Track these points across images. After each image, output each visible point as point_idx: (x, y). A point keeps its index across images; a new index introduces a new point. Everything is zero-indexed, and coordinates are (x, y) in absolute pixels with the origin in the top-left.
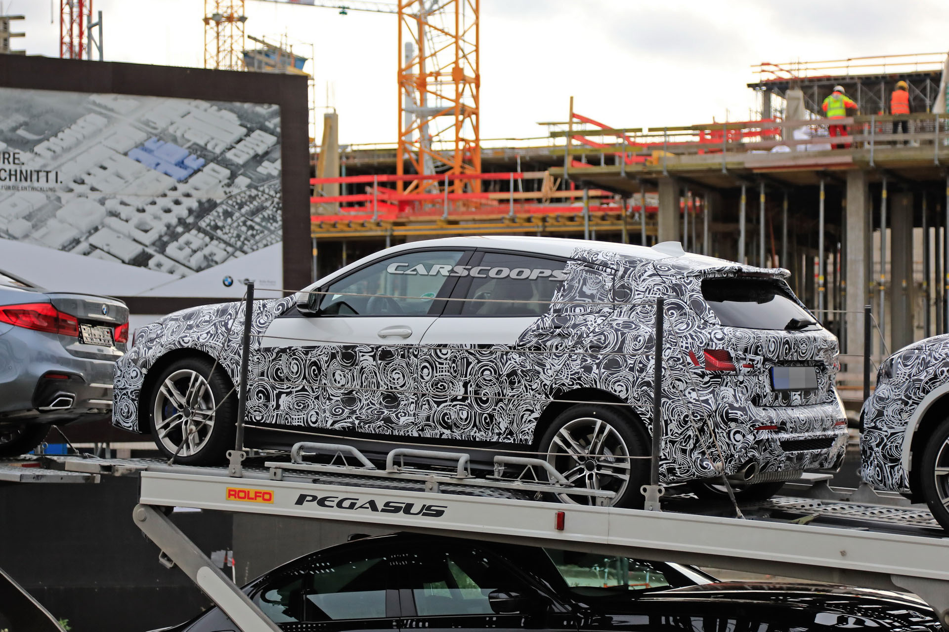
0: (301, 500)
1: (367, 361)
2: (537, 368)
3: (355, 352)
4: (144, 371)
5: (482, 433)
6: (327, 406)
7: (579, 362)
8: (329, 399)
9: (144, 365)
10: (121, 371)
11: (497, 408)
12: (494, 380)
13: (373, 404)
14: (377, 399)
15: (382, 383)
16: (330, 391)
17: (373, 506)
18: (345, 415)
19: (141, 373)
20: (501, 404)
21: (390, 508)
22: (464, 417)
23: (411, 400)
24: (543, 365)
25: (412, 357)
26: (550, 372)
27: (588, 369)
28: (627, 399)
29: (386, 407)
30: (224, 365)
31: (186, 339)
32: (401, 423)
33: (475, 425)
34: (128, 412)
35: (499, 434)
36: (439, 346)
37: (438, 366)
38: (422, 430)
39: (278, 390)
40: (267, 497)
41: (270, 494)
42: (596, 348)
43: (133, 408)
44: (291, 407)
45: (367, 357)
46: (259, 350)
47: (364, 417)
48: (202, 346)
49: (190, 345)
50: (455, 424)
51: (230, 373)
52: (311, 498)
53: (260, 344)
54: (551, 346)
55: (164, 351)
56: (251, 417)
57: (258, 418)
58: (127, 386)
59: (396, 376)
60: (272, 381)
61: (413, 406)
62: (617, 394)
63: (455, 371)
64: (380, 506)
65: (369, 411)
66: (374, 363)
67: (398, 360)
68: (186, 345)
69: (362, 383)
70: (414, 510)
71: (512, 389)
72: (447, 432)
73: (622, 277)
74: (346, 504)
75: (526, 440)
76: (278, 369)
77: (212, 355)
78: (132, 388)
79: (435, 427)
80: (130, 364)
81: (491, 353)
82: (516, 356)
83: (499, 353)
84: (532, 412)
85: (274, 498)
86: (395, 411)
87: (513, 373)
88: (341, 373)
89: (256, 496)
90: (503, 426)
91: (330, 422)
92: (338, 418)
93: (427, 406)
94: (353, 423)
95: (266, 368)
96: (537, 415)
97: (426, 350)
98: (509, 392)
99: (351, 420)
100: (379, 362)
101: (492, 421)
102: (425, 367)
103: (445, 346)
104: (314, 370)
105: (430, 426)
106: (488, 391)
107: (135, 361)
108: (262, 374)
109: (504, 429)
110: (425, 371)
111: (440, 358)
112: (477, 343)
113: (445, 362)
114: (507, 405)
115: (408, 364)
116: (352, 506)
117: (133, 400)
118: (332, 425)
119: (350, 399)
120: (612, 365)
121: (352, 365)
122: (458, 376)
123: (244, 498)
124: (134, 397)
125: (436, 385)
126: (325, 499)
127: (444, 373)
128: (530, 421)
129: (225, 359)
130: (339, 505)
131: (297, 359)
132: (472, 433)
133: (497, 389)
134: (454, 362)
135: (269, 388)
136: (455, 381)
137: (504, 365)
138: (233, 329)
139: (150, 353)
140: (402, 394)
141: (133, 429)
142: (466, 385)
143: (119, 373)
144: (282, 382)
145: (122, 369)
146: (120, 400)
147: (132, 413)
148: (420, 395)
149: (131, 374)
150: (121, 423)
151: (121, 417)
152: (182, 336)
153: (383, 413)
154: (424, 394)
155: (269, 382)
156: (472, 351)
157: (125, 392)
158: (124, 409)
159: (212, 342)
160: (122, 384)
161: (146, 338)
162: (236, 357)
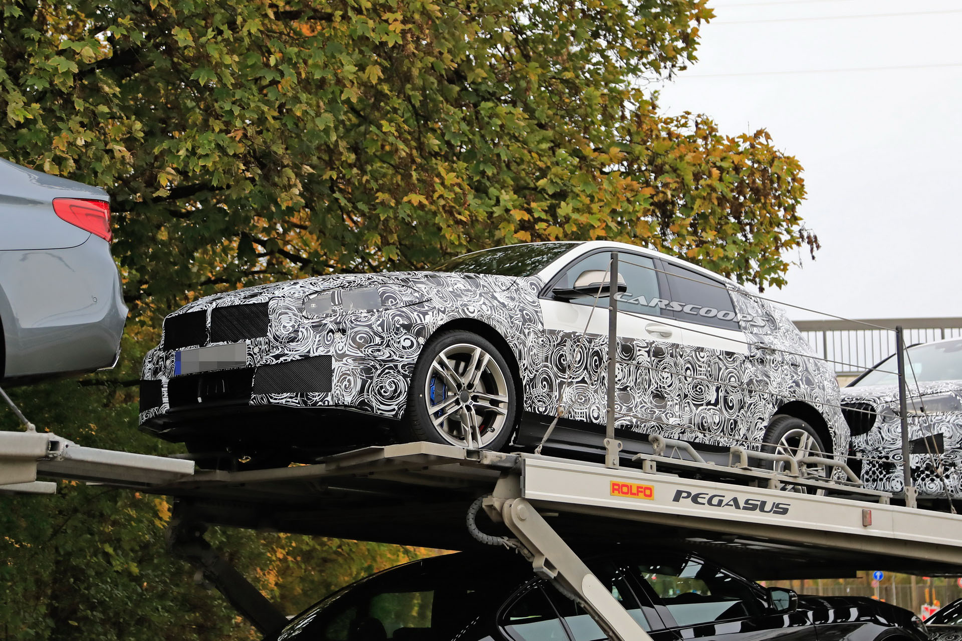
0: (677, 498)
1: (643, 357)
2: (766, 379)
3: (633, 346)
4: (422, 341)
5: (726, 439)
7: (789, 376)
9: (420, 333)
10: (382, 338)
11: (740, 415)
12: (738, 387)
13: (645, 403)
14: (648, 397)
15: (653, 381)
17: (736, 503)
18: (623, 412)
19: (418, 343)
20: (742, 411)
22: (717, 421)
23: (675, 401)
24: (768, 377)
25: (679, 357)
26: (775, 384)
27: (798, 385)
28: (823, 413)
29: (657, 407)
30: (511, 345)
31: (470, 309)
32: (670, 424)
33: (723, 431)
34: (395, 391)
35: (737, 441)
36: (698, 348)
37: (698, 368)
38: (683, 433)
39: (560, 379)
40: (648, 492)
41: (650, 489)
42: (794, 365)
43: (403, 386)
44: (573, 399)
45: (643, 352)
47: (639, 416)
48: (488, 318)
49: (475, 315)
50: (709, 428)
51: (517, 355)
52: (686, 494)
53: (542, 324)
54: (770, 360)
55: (446, 319)
56: (535, 408)
57: (541, 409)
58: (395, 357)
59: (665, 375)
60: (555, 369)
61: (677, 407)
62: (817, 408)
63: (710, 375)
64: (741, 503)
65: (643, 409)
66: (649, 360)
67: (668, 359)
68: (471, 316)
69: (636, 379)
70: (767, 508)
71: (751, 397)
72: (701, 436)
74: (715, 501)
76: (562, 355)
77: (499, 331)
78: (406, 361)
79: (694, 430)
80: (398, 329)
81: (734, 361)
82: (750, 366)
83: (739, 362)
84: (763, 420)
85: (654, 493)
86: (664, 412)
87: (751, 381)
88: (619, 367)
89: (638, 491)
90: (742, 433)
92: (618, 415)
93: (688, 408)
94: (631, 421)
95: (550, 353)
96: (765, 423)
97: (688, 351)
98: (748, 400)
99: (629, 418)
100: (653, 358)
101: (735, 427)
102: (688, 368)
103: (702, 350)
104: (596, 361)
105: (690, 429)
106: (734, 398)
107: (408, 328)
108: (546, 359)
109: (742, 436)
110: (688, 372)
111: (699, 361)
112: (724, 350)
113: (702, 365)
114: (746, 412)
115: (675, 364)
117: (405, 376)
119: (625, 396)
120: (809, 382)
121: (629, 360)
122: (712, 381)
123: (627, 493)
124: (407, 373)
125: (696, 387)
126: (697, 496)
127: (702, 376)
128: (761, 429)
129: (512, 337)
132: (718, 439)
133: (740, 396)
134: (709, 366)
135: (552, 376)
136: (710, 385)
137: (744, 373)
138: (506, 303)
139: (429, 319)
140: (668, 394)
141: (397, 413)
142: (717, 390)
143: (378, 340)
144: (563, 371)
145: (384, 336)
146: (379, 375)
147: (401, 392)
148: (682, 396)
149: (402, 343)
150: (374, 404)
151: (378, 397)
152: (459, 303)
153: (655, 412)
154: (686, 396)
155: (553, 371)
156: (721, 357)
157: (391, 365)
158: (388, 387)
159: (496, 316)
160: (385, 354)
161: (402, 301)
162: (522, 337)
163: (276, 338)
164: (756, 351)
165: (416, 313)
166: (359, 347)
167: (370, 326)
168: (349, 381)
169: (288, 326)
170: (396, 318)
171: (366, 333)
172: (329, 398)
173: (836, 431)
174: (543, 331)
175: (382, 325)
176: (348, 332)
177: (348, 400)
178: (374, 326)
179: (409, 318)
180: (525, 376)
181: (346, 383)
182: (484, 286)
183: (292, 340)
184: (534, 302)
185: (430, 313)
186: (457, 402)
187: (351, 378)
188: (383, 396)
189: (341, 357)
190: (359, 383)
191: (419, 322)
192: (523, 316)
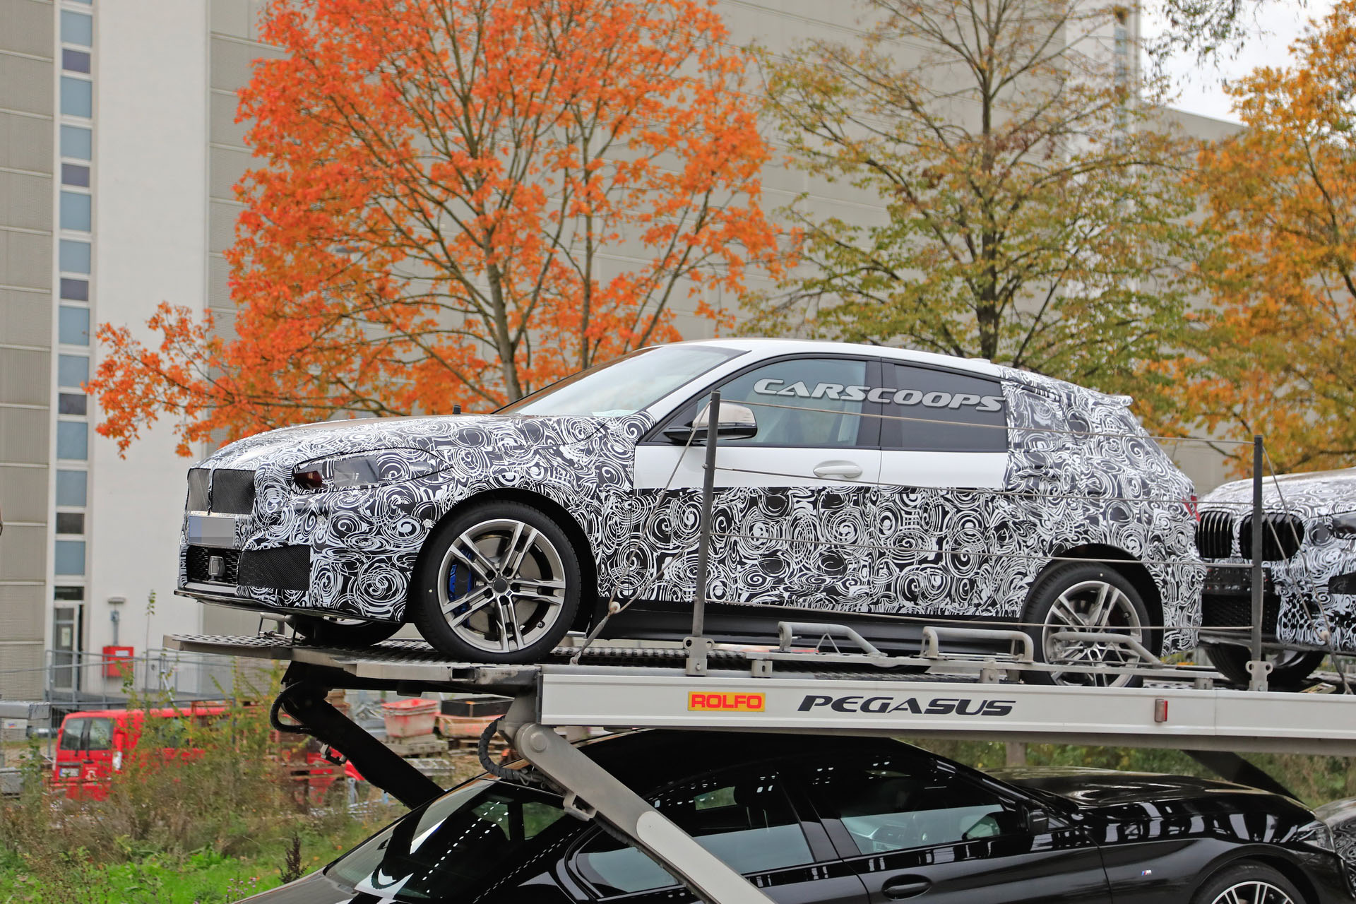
0: (807, 704)
1: (805, 510)
2: (1032, 519)
3: (787, 497)
4: (429, 524)
5: (956, 605)
6: (739, 572)
7: (1080, 511)
8: (741, 563)
9: (426, 514)
10: (371, 524)
11: (981, 571)
12: (979, 535)
13: (808, 569)
14: (814, 562)
15: (822, 540)
16: (741, 552)
17: (914, 706)
18: (768, 585)
19: (423, 527)
20: (985, 566)
21: (937, 708)
22: (937, 583)
23: (863, 563)
24: (1039, 516)
25: (870, 504)
26: (1049, 525)
27: (1094, 521)
28: (1140, 557)
29: (828, 573)
30: (575, 515)
31: (509, 475)
32: (850, 595)
33: (949, 594)
34: (389, 588)
35: (977, 605)
36: (906, 488)
37: (904, 516)
38: (876, 603)
39: (659, 552)
40: (754, 702)
41: (759, 698)
42: (1095, 493)
43: (400, 582)
44: (682, 575)
45: (804, 503)
46: (631, 492)
47: (796, 587)
48: (538, 485)
49: (516, 483)
50: (923, 594)
51: (585, 528)
52: (822, 701)
53: (632, 483)
54: (1045, 491)
55: (468, 493)
56: (615, 592)
57: (626, 593)
58: (388, 547)
59: (844, 530)
60: (652, 539)
61: (866, 570)
62: (1129, 551)
63: (927, 524)
64: (924, 705)
65: (804, 579)
66: (815, 513)
67: (849, 508)
68: (510, 484)
69: (793, 540)
70: (969, 709)
71: (1002, 546)
72: (909, 604)
73: (1069, 405)
74: (875, 705)
75: (1014, 612)
76: (663, 520)
77: (556, 500)
78: (403, 551)
79: (896, 598)
80: (394, 511)
81: (973, 500)
82: (1004, 503)
83: (982, 500)
84: (1025, 575)
85: (765, 703)
86: (842, 578)
87: (1004, 525)
88: (763, 526)
89: (737, 702)
90: (984, 596)
91: (745, 596)
92: (758, 590)
93: (885, 570)
94: (780, 596)
95: (643, 519)
96: (1030, 579)
97: (887, 494)
98: (996, 551)
99: (777, 592)
100: (822, 510)
101: (972, 588)
102: (886, 517)
103: (914, 490)
104: (721, 522)
105: (889, 597)
106: (970, 550)
107: (408, 509)
108: (637, 528)
109: (985, 599)
110: (887, 522)
111: (907, 505)
112: (955, 486)
113: (913, 511)
114: (993, 568)
115: (863, 514)
116: (883, 708)
117: (402, 570)
118: (748, 599)
119: (773, 563)
120: (1119, 515)
121: (781, 515)
122: (931, 530)
123: (718, 706)
124: (405, 566)
125: (901, 541)
126: (843, 700)
127: (912, 525)
128: (1021, 587)
129: (578, 505)
130: (865, 708)
131: (694, 506)
132: (942, 606)
133: (981, 546)
134: (926, 510)
135: (646, 548)
136: (926, 537)
137: (991, 515)
138: (576, 460)
139: (441, 495)
140: (849, 554)
141: (393, 616)
142: (940, 542)
143: (365, 527)
144: (666, 539)
145: (373, 520)
146: (366, 571)
147: (397, 590)
148: (875, 555)
149: (399, 529)
150: (361, 606)
151: (366, 597)
152: (495, 468)
153: (824, 581)
154: (882, 555)
155: (647, 541)
156: (949, 496)
157: (383, 557)
158: (378, 585)
159: (553, 480)
160: (375, 543)
161: (408, 472)
162: (596, 503)
163: (260, 517)
164: (1019, 481)
165: (422, 489)
166: (341, 535)
167: (355, 510)
168: (328, 578)
169: (274, 502)
170: (393, 498)
171: (350, 518)
172: (306, 598)
173: (1168, 578)
174: (632, 492)
175: (371, 508)
176: (330, 517)
177: (327, 601)
178: (360, 510)
179: (411, 496)
180: (599, 554)
181: (325, 580)
182: (548, 437)
183: (275, 521)
184: (625, 453)
185: (445, 487)
186: (488, 594)
187: (331, 575)
188: (372, 596)
189: (320, 547)
190: (340, 580)
191: (425, 499)
192: (600, 475)
